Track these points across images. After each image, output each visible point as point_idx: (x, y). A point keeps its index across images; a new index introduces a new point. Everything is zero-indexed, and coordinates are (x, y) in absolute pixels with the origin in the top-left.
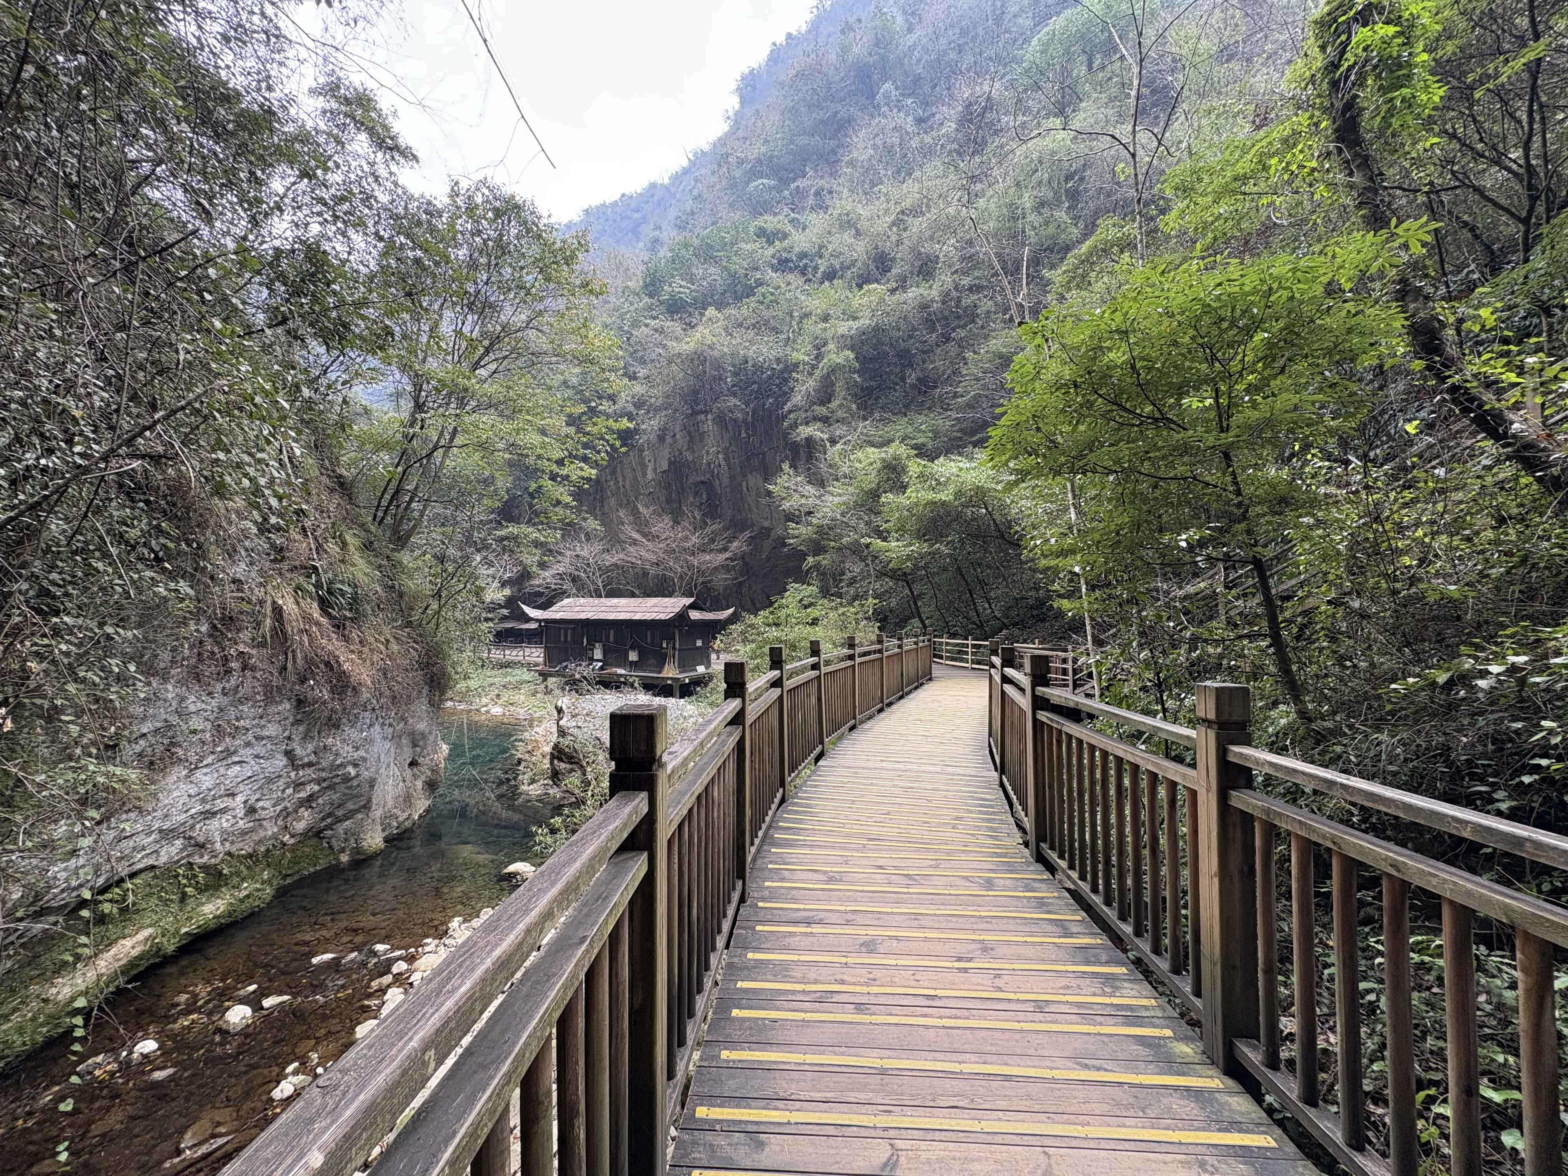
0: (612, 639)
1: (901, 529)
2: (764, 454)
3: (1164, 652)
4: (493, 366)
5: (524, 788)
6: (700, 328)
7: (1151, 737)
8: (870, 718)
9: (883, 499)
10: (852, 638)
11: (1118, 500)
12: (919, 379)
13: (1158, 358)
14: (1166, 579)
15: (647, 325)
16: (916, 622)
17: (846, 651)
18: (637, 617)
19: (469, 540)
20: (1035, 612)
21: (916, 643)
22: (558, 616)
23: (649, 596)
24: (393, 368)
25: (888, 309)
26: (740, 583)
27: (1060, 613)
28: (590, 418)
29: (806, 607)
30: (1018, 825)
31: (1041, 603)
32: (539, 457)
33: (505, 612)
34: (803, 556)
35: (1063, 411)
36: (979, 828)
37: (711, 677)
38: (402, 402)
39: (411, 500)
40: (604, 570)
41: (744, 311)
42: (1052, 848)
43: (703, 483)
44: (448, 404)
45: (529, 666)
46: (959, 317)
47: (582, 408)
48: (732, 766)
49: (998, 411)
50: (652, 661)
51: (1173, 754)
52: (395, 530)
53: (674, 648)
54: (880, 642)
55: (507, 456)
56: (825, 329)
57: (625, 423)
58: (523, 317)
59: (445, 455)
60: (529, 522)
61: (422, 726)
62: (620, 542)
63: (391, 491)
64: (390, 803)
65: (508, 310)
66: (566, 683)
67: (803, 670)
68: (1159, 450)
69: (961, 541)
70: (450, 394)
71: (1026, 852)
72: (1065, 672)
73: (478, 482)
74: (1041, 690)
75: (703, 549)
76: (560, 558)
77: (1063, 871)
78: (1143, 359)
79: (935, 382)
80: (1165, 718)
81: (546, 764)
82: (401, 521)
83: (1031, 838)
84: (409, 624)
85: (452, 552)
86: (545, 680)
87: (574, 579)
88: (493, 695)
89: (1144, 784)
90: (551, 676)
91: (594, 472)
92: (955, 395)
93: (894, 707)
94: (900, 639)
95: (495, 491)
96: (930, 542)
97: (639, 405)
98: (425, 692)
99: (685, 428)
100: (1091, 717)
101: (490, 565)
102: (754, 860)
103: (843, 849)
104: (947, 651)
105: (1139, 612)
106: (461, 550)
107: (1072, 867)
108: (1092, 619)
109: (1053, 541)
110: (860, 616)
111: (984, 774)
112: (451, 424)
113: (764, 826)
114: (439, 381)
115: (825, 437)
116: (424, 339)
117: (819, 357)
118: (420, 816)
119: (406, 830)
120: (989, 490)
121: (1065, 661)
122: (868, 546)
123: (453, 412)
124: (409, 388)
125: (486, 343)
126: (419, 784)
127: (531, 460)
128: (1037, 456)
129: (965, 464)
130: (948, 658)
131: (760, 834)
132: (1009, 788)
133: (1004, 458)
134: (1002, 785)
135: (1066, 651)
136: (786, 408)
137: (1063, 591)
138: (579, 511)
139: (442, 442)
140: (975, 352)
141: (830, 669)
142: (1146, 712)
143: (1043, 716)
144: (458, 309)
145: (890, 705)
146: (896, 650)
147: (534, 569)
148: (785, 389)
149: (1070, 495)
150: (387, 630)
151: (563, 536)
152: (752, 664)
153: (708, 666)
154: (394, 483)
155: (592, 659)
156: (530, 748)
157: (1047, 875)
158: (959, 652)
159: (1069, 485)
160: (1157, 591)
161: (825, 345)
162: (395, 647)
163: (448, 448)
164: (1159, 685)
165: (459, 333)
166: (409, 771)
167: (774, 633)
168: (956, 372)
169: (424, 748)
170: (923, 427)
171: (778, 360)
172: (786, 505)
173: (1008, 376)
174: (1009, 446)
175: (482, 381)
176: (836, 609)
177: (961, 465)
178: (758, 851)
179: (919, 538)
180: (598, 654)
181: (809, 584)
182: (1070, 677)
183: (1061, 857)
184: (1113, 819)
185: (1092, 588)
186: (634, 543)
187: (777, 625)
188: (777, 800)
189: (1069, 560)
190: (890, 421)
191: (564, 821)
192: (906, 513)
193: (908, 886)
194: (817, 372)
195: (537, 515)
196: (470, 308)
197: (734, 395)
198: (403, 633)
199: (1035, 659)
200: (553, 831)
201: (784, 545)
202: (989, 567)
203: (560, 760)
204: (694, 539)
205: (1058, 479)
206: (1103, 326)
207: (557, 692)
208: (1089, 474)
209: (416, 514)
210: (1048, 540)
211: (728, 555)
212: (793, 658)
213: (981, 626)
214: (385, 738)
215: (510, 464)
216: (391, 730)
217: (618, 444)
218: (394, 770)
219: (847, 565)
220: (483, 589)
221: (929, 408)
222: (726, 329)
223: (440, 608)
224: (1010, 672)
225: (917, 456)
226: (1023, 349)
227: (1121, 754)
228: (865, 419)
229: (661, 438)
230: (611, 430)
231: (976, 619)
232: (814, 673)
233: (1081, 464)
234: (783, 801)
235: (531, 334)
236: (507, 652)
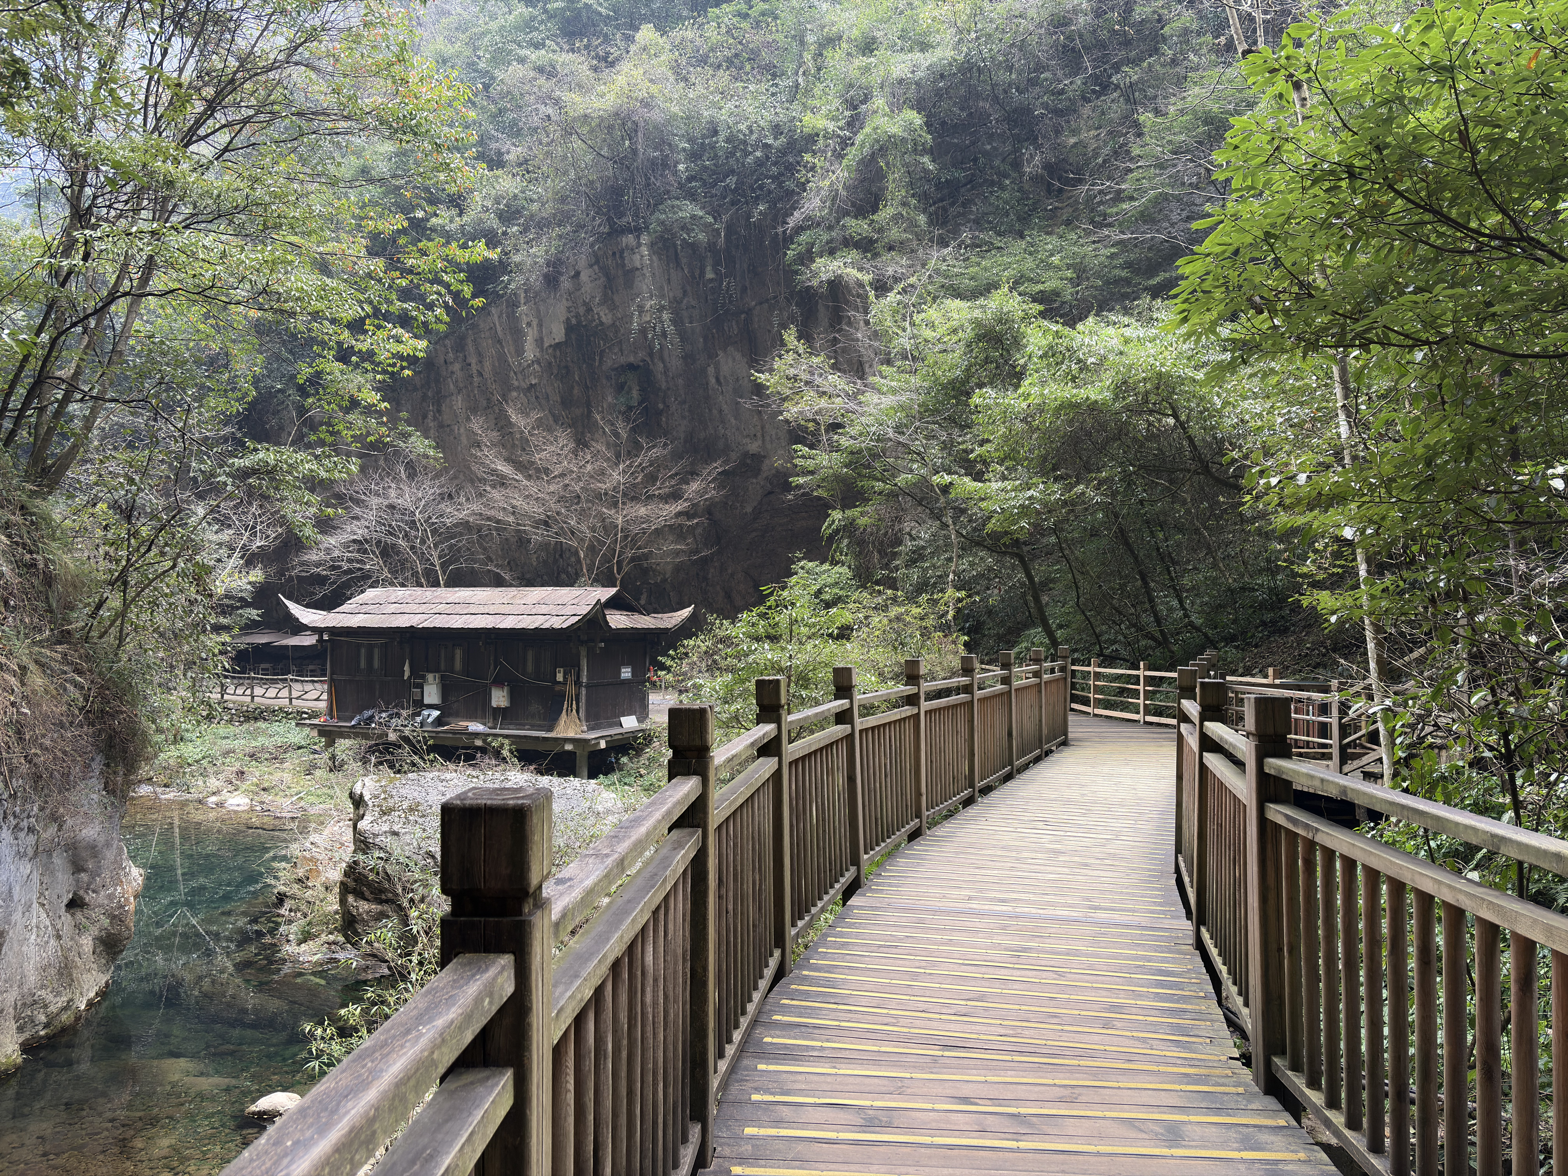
0: (458, 665)
1: (1011, 458)
2: (749, 312)
3: (1517, 694)
4: (223, 138)
5: (290, 949)
6: (625, 67)
7: (1490, 856)
8: (950, 814)
9: (976, 400)
10: (912, 665)
11: (1431, 398)
12: (1047, 166)
13: (1512, 121)
14: (1523, 552)
15: (522, 60)
16: (1037, 634)
17: (903, 689)
18: (507, 623)
19: (181, 475)
20: (1268, 616)
21: (1037, 674)
22: (355, 621)
23: (530, 583)
24: (31, 141)
25: (990, 28)
26: (705, 561)
27: (1314, 617)
28: (415, 242)
29: (828, 605)
30: (1228, 1020)
31: (1278, 599)
32: (316, 316)
33: (254, 614)
34: (822, 508)
35: (1325, 225)
36: (1154, 1028)
37: (648, 739)
38: (49, 208)
39: (67, 399)
40: (443, 534)
41: (712, 32)
42: (1296, 1067)
43: (631, 367)
44: (136, 211)
45: (300, 717)
46: (1127, 43)
47: (399, 222)
48: (680, 907)
49: (1196, 225)
50: (535, 707)
51: (1533, 889)
52: (37, 453)
53: (578, 683)
54: (967, 670)
55: (254, 314)
56: (867, 69)
57: (480, 252)
58: (281, 42)
59: (132, 311)
60: (299, 442)
61: (90, 832)
62: (474, 480)
63: (27, 382)
64: (32, 979)
65: (251, 29)
66: (371, 750)
67: (820, 723)
68: (1510, 298)
69: (1127, 478)
70: (138, 193)
71: (1246, 1074)
72: (1324, 730)
73: (198, 363)
74: (1275, 764)
75: (632, 495)
76: (357, 511)
77: (1317, 1111)
78: (1483, 121)
79: (1079, 171)
80: (1518, 821)
81: (333, 905)
82: (47, 440)
83: (1256, 1048)
84: (64, 637)
85: (150, 499)
86: (330, 743)
87: (387, 552)
88: (230, 771)
89: (1474, 946)
90: (343, 735)
91: (422, 344)
92: (1119, 197)
93: (994, 794)
94: (1006, 666)
95: (232, 381)
96: (1067, 481)
97: (508, 215)
98: (97, 766)
99: (596, 260)
100: (1375, 816)
101: (224, 523)
102: (724, 1085)
103: (895, 1064)
104: (1098, 690)
105: (1471, 615)
106: (168, 496)
107: (1333, 1103)
108: (1378, 629)
109: (1302, 478)
110: (930, 622)
111: (1167, 923)
112: (144, 249)
113: (744, 1022)
114: (116, 165)
115: (866, 278)
116: (88, 82)
117: (854, 123)
118: (90, 1004)
119: (64, 1030)
120: (1182, 380)
121: (1324, 709)
122: (946, 489)
123: (142, 225)
124: (61, 180)
125: (209, 92)
126: (87, 943)
127: (299, 324)
128: (1273, 313)
129: (1135, 330)
130: (1099, 703)
131: (737, 1036)
132: (1214, 952)
133: (1209, 317)
134: (1200, 945)
135: (1326, 690)
136: (792, 222)
137: (1321, 576)
138: (394, 420)
139: (126, 285)
140: (1157, 112)
141: (871, 721)
142: (1483, 809)
143: (1278, 813)
144: (155, 25)
145: (986, 790)
146: (999, 687)
147: (308, 531)
148: (790, 184)
149: (1338, 390)
150: (22, 650)
151: (363, 469)
152: (723, 711)
153: (643, 715)
154: (34, 365)
155: (420, 705)
156: (301, 873)
157: (1284, 1119)
158: (1122, 691)
159: (1335, 370)
160: (1507, 574)
161: (866, 99)
162: (37, 680)
163: (137, 296)
164: (1507, 757)
165: (154, 72)
166: (67, 918)
167: (767, 653)
168: (1121, 152)
169: (94, 874)
170: (1055, 259)
171: (777, 130)
172: (792, 411)
173: (1219, 157)
174: (1218, 294)
175: (202, 167)
176: (885, 608)
177: (1128, 332)
178: (733, 1069)
179: (1044, 473)
180: (432, 694)
181: (834, 563)
182: (1334, 741)
183: (1313, 1084)
184: (1413, 1014)
185: (1378, 569)
186: (502, 482)
187: (773, 639)
188: (769, 973)
189: (1334, 515)
190: (991, 247)
191: (365, 1012)
192: (1019, 426)
193: (1017, 1136)
194: (853, 154)
195: (314, 428)
196: (177, 24)
197: (692, 196)
198: (52, 655)
199: (1264, 705)
200: (345, 1032)
201: (787, 487)
202: (1180, 529)
203: (360, 895)
204: (617, 477)
205: (1314, 359)
206: (1407, 58)
207: (354, 766)
208: (1375, 348)
209: (78, 423)
210: (1293, 478)
211: (680, 506)
212: (803, 702)
213: (1162, 642)
214: (20, 855)
215: (259, 328)
216: (31, 839)
217: (467, 290)
218: (38, 915)
219: (907, 526)
220: (209, 570)
221: (1068, 223)
222: (676, 68)
223: (126, 605)
224: (1217, 729)
225: (1043, 315)
226: (1251, 105)
227: (1428, 887)
228: (943, 243)
229: (551, 281)
230: (454, 265)
231: (1153, 629)
232: (839, 730)
233: (1359, 327)
234: (780, 974)
235: (297, 75)
236: (258, 691)
